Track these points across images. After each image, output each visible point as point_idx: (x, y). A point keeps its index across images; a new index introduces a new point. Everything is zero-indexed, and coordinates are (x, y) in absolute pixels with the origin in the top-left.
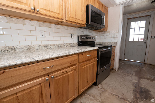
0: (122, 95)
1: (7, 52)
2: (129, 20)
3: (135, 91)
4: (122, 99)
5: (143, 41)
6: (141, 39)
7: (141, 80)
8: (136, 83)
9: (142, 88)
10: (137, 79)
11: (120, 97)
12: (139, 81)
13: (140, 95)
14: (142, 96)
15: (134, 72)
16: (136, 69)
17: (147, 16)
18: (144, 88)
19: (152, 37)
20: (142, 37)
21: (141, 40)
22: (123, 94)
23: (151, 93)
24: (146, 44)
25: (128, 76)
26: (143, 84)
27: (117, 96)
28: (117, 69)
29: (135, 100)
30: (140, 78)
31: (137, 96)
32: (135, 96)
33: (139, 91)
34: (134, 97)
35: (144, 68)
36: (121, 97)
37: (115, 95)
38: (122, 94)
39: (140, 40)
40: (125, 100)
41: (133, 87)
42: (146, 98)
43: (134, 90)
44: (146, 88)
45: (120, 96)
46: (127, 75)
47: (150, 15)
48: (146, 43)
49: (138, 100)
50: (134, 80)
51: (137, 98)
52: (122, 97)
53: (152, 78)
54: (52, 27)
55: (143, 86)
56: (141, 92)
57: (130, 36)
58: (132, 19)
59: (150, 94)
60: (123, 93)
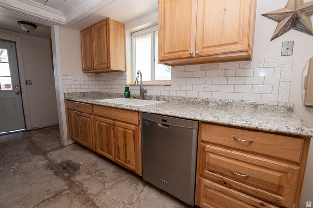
0: (49, 194)
3: (59, 174)
4: (54, 197)
5: (11, 89)
6: (7, 86)
7: (49, 157)
8: (46, 163)
9: (60, 164)
10: (43, 158)
11: (50, 198)
12: (47, 158)
13: (67, 173)
14: (71, 172)
15: (26, 150)
16: (24, 146)
18: (62, 162)
19: (28, 83)
21: (7, 88)
22: (49, 190)
23: (74, 161)
24: (19, 95)
25: (22, 164)
26: (56, 159)
27: (43, 201)
29: (69, 182)
31: (67, 176)
32: (64, 178)
33: (61, 169)
34: (64, 180)
35: (34, 138)
36: (50, 196)
37: (39, 204)
38: (47, 193)
39: (4, 89)
40: (60, 193)
41: (50, 172)
42: (76, 170)
43: (56, 173)
44: (64, 160)
45: (47, 197)
46: (20, 163)
47: (14, 42)
48: (20, 93)
49: (72, 178)
50: (40, 161)
51: (68, 179)
52: (53, 195)
53: (58, 145)
55: (59, 161)
56: (64, 168)
59: (73, 163)
60: (47, 190)
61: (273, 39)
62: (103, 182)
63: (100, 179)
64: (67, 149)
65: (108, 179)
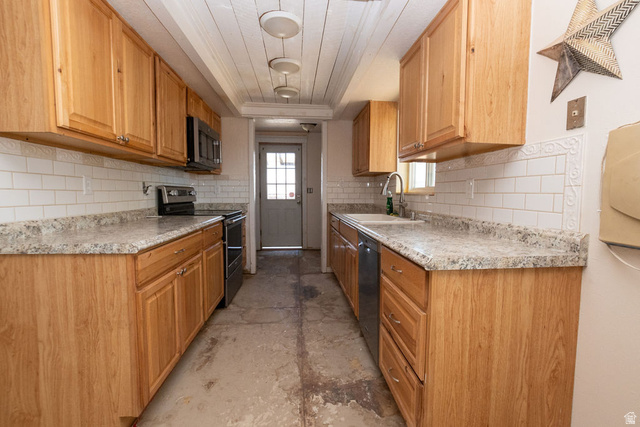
1: (23, 236)
2: (262, 146)
3: (297, 294)
5: (294, 198)
6: (291, 195)
7: (301, 278)
8: (294, 283)
9: (305, 287)
10: (296, 278)
12: (299, 279)
13: (304, 296)
14: (308, 296)
15: (288, 268)
16: (291, 263)
17: (296, 144)
19: (309, 191)
20: (292, 189)
23: (318, 289)
24: (300, 205)
25: (279, 277)
26: (306, 282)
28: (253, 271)
29: (298, 303)
30: (299, 274)
31: (301, 298)
33: (302, 291)
34: (296, 300)
39: (289, 198)
41: (292, 290)
42: (312, 296)
43: (295, 293)
44: (310, 285)
45: (275, 306)
47: (301, 144)
48: (300, 203)
49: (303, 302)
50: (292, 279)
51: (301, 301)
53: (317, 270)
54: (106, 164)
55: (306, 284)
56: (305, 291)
57: (269, 187)
58: (269, 146)
59: (316, 290)
61: (553, 98)
62: (325, 315)
63: (325, 311)
64: (323, 276)
65: (332, 315)
